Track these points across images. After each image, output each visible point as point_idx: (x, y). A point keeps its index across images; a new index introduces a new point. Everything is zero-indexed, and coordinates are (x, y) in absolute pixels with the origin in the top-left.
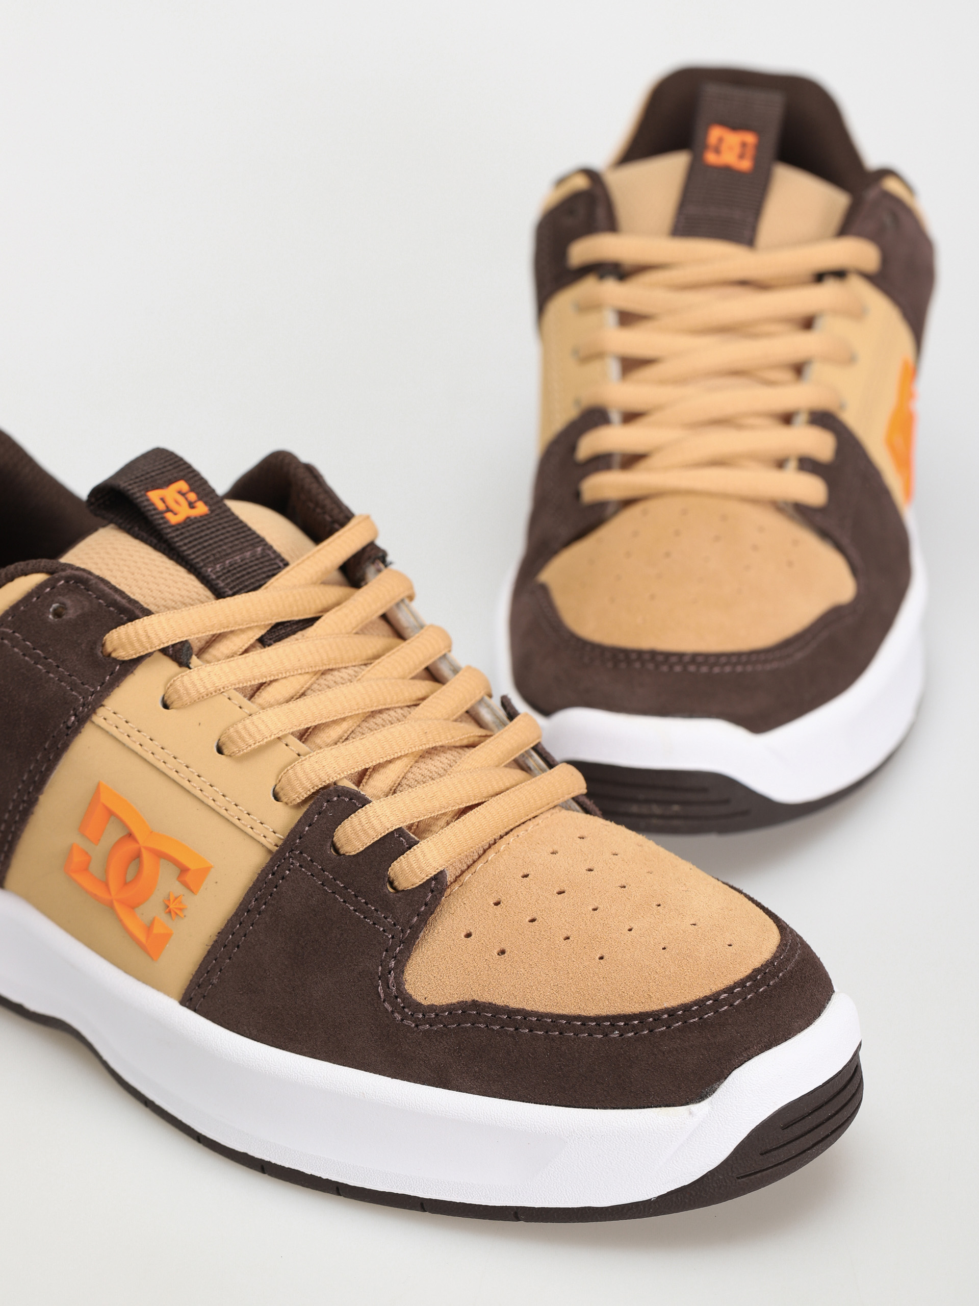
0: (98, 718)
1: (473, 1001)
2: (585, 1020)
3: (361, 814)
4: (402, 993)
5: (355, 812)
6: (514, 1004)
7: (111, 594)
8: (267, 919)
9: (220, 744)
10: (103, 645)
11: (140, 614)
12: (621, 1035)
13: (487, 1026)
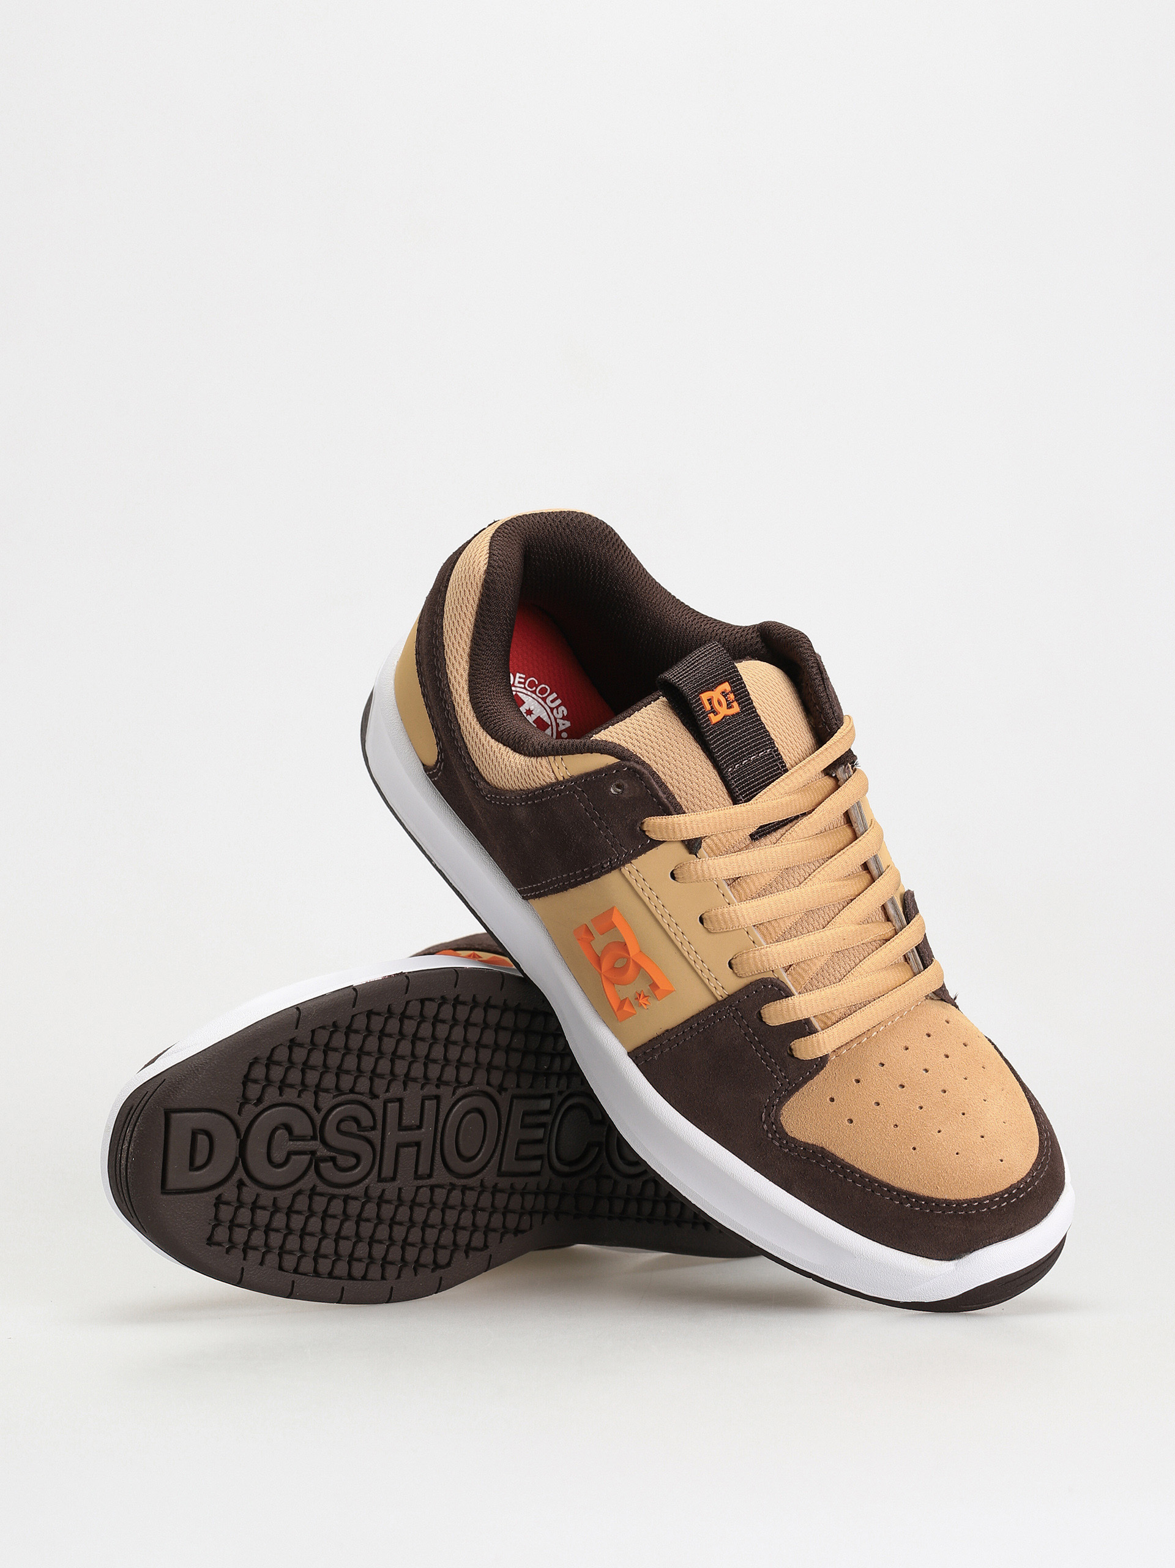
0: (626, 869)
1: (822, 1148)
2: (891, 1189)
3: (784, 1002)
4: (777, 1122)
5: (780, 1000)
6: (849, 1160)
7: (657, 789)
8: (702, 1038)
9: (703, 917)
10: (643, 823)
11: (673, 812)
12: (911, 1207)
13: (826, 1167)
